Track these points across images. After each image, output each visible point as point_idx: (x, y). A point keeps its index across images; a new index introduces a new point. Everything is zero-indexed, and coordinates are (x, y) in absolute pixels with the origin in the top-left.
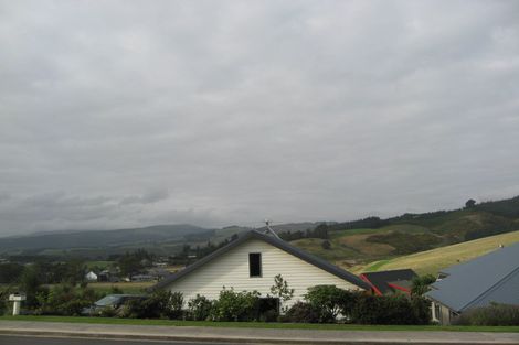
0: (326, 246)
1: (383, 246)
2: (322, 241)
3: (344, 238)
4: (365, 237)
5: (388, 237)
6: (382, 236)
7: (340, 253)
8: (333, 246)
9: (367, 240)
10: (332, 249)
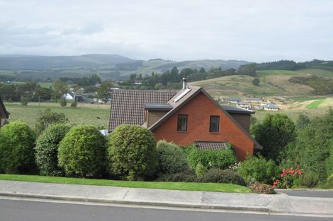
0: (256, 83)
1: (303, 86)
2: (253, 78)
3: (270, 77)
4: (288, 77)
5: (307, 79)
6: (302, 78)
7: (268, 90)
8: (261, 83)
9: (290, 81)
10: (261, 86)
